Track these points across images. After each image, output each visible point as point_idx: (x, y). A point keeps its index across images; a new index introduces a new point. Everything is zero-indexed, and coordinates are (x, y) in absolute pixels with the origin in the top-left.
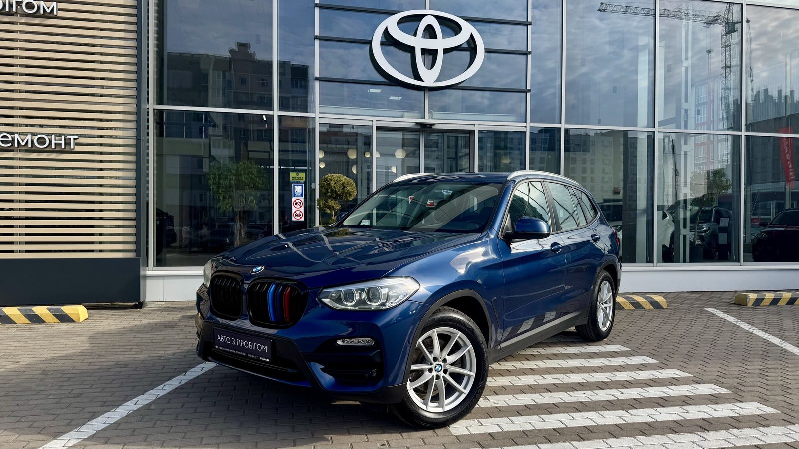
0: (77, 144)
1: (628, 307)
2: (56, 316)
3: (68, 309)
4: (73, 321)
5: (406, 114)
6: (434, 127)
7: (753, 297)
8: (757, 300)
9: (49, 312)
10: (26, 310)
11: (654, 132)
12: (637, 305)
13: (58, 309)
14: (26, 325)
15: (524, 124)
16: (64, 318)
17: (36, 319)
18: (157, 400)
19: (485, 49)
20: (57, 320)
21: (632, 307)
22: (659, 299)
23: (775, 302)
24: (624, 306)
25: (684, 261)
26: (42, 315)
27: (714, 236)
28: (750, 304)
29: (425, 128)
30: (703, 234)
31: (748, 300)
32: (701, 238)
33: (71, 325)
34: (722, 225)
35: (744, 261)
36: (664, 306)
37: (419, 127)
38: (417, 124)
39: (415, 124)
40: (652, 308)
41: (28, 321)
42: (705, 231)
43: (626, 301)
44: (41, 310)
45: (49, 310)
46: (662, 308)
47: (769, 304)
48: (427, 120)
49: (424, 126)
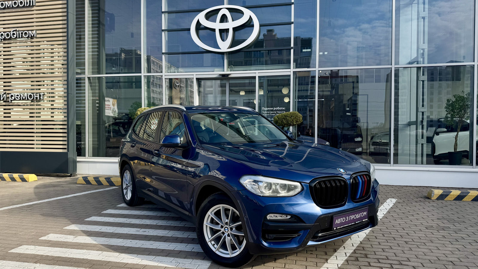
2: (21, 178)
3: (25, 176)
4: (27, 181)
5: (216, 69)
6: (230, 76)
7: (438, 193)
9: (18, 177)
10: (10, 175)
13: (22, 175)
14: (10, 182)
15: (289, 70)
16: (23, 180)
17: (13, 179)
19: (260, 24)
20: (20, 180)
23: (460, 198)
26: (15, 177)
28: (434, 197)
29: (225, 77)
31: (432, 195)
37: (221, 77)
38: (220, 75)
39: (218, 75)
41: (10, 180)
44: (16, 176)
45: (18, 175)
47: (453, 199)
48: (226, 72)
49: (223, 75)
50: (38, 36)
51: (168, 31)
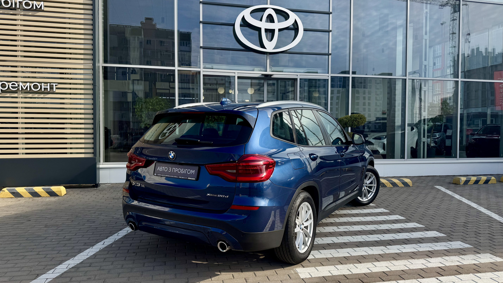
0: (57, 88)
1: (389, 185)
2: (48, 193)
3: (54, 188)
4: (57, 196)
5: (256, 69)
6: (272, 77)
7: (464, 179)
8: (466, 181)
9: (43, 190)
10: (29, 189)
11: (406, 79)
12: (394, 184)
13: (48, 188)
14: (30, 198)
15: (327, 75)
16: (52, 194)
17: (35, 195)
18: (115, 242)
20: (48, 195)
21: (391, 186)
22: (407, 181)
23: (477, 182)
24: (386, 185)
25: (424, 157)
26: (39, 192)
27: (443, 141)
28: (462, 183)
29: (267, 77)
30: (437, 140)
31: (460, 181)
32: (435, 142)
33: (57, 198)
34: (448, 134)
35: (460, 157)
36: (411, 184)
37: (263, 77)
38: (262, 75)
39: (261, 75)
40: (403, 186)
41: (31, 196)
42: (438, 138)
43: (388, 182)
44: (39, 189)
45: (43, 189)
46: (409, 186)
47: (473, 183)
48: (268, 72)
49: (266, 76)
50: (46, 9)
51: (203, 23)
